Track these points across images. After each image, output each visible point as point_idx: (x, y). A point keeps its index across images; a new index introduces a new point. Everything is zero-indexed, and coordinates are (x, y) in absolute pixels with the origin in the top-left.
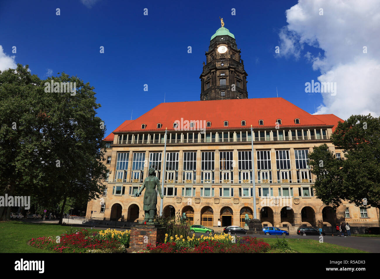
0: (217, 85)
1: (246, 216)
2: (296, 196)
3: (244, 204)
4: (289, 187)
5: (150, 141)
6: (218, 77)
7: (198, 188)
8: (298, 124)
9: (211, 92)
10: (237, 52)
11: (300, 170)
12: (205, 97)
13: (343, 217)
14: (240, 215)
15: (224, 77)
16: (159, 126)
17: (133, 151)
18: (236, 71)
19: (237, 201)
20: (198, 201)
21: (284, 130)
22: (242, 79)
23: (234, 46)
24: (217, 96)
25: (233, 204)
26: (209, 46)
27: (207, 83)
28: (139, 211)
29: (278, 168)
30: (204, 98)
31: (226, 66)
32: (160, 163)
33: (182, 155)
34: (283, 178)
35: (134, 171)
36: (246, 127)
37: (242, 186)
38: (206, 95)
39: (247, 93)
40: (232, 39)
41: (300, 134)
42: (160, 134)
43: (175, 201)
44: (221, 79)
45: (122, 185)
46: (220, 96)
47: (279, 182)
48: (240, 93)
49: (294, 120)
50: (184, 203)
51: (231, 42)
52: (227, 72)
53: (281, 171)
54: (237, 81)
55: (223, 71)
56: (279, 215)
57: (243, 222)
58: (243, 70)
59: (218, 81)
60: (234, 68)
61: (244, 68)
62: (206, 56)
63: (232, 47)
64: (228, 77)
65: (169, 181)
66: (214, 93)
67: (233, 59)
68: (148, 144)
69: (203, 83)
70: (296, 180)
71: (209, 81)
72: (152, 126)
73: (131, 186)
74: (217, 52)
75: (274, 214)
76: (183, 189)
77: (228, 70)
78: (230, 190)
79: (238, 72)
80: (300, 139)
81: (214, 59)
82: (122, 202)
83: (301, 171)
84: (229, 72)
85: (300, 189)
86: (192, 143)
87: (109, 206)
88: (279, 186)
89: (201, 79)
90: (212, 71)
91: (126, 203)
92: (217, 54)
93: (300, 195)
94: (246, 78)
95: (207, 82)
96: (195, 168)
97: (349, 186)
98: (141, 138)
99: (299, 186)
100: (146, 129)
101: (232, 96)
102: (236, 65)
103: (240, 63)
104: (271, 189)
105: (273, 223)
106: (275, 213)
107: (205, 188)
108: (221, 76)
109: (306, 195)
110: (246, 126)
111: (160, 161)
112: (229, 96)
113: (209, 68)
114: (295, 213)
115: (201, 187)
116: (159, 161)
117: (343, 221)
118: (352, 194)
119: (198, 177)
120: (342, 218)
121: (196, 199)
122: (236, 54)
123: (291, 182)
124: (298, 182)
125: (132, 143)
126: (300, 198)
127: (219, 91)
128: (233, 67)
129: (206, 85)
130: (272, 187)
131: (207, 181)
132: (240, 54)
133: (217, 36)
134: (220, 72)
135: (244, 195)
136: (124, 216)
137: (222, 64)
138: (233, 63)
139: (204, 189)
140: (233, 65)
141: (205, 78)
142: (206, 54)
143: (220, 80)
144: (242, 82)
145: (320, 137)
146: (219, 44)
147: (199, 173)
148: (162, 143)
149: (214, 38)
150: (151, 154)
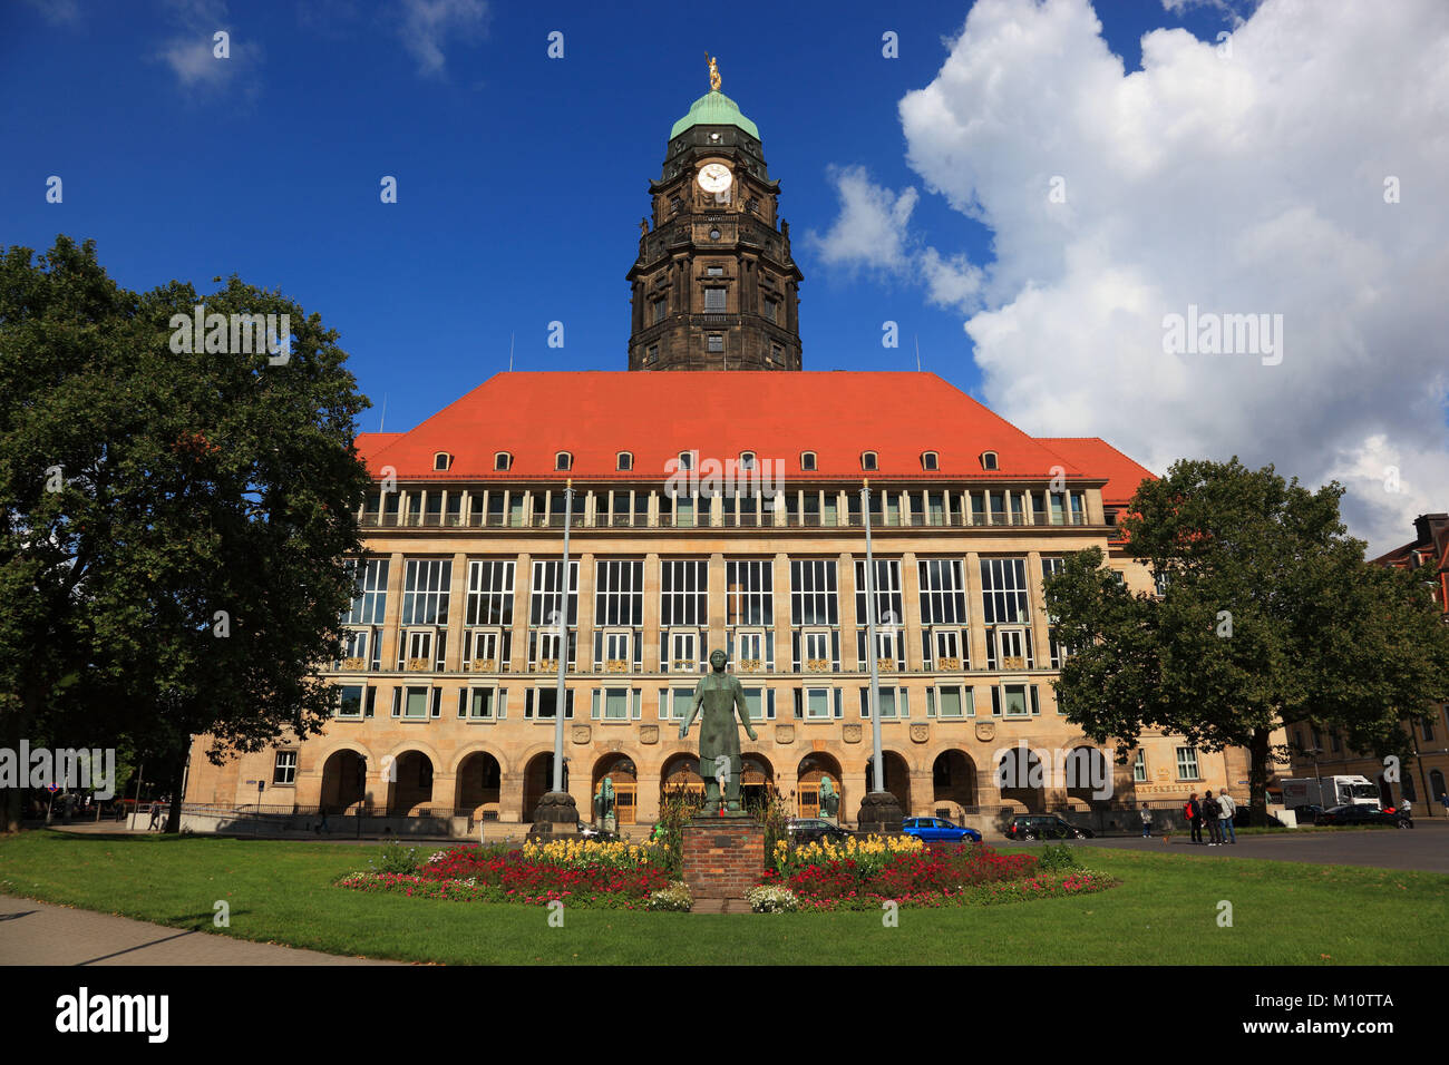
0: (695, 310)
1: (823, 786)
2: (982, 714)
3: (814, 742)
4: (962, 683)
5: (469, 517)
6: (699, 279)
7: (650, 688)
8: (991, 472)
9: (672, 335)
10: (768, 190)
11: (998, 628)
12: (648, 352)
13: (1129, 779)
14: (799, 781)
15: (721, 283)
16: (502, 462)
17: (406, 555)
18: (764, 263)
19: (787, 735)
20: (649, 736)
21: (947, 490)
22: (783, 292)
23: (756, 166)
24: (694, 350)
25: (776, 745)
26: (665, 160)
27: (656, 301)
28: (434, 776)
29: (925, 618)
30: (643, 354)
31: (729, 239)
32: (509, 598)
33: (590, 569)
34: (942, 654)
35: (409, 629)
36: (821, 476)
37: (804, 681)
38: (650, 343)
39: (798, 343)
40: (750, 142)
41: (999, 506)
42: (507, 493)
43: (569, 738)
44: (708, 287)
45: (365, 679)
46: (703, 353)
47: (928, 668)
48: (777, 341)
49: (981, 458)
50: (600, 743)
51: (746, 152)
52: (732, 264)
53: (936, 629)
54: (768, 298)
55: (718, 261)
56: (929, 780)
57: (805, 807)
58: (789, 260)
59: (697, 296)
60: (758, 252)
61: (789, 251)
62: (652, 196)
63: (749, 170)
64: (735, 284)
65: (545, 663)
66: (683, 337)
67: (753, 215)
68: (460, 528)
69: (640, 300)
70: (983, 662)
71: (664, 292)
72: (473, 463)
73: (398, 683)
74: (695, 188)
75: (911, 775)
76: (597, 692)
77: (734, 257)
78: (764, 694)
79: (771, 265)
80: (997, 523)
81: (684, 211)
82: (366, 743)
83: (1000, 628)
84: (739, 263)
85: (995, 690)
86: (627, 526)
87: (313, 761)
88: (930, 683)
89: (630, 284)
90: (676, 256)
91: (380, 746)
92: (695, 194)
93: (997, 710)
94: (797, 289)
95: (655, 297)
96: (638, 620)
97: (1179, 684)
98: (433, 506)
99: (995, 681)
100: (451, 473)
101: (750, 353)
102: (763, 238)
103: (777, 233)
104: (904, 691)
105: (906, 805)
106: (916, 771)
107: (675, 690)
108: (710, 279)
109: (1014, 709)
110: (816, 473)
111: (509, 592)
112: (736, 353)
113: (667, 246)
114: (980, 772)
115: (662, 684)
116: (504, 592)
117: (1128, 791)
118: (1187, 708)
119: (650, 650)
120: (1126, 782)
121: (645, 729)
122: (762, 197)
123: (966, 666)
124: (992, 665)
125: (400, 522)
126: (997, 720)
127: (700, 333)
128: (755, 246)
129: (651, 308)
130: (905, 683)
131: (684, 666)
132: (778, 197)
133: (694, 126)
134: (708, 260)
135: (812, 713)
136: (371, 794)
137: (715, 234)
138: (753, 232)
139: (671, 693)
140: (753, 240)
141: (648, 280)
142: (653, 190)
143: (703, 292)
144: (784, 303)
145: (1061, 517)
146: (703, 157)
147: (652, 636)
148: (513, 524)
149: (685, 132)
150: (475, 567)
